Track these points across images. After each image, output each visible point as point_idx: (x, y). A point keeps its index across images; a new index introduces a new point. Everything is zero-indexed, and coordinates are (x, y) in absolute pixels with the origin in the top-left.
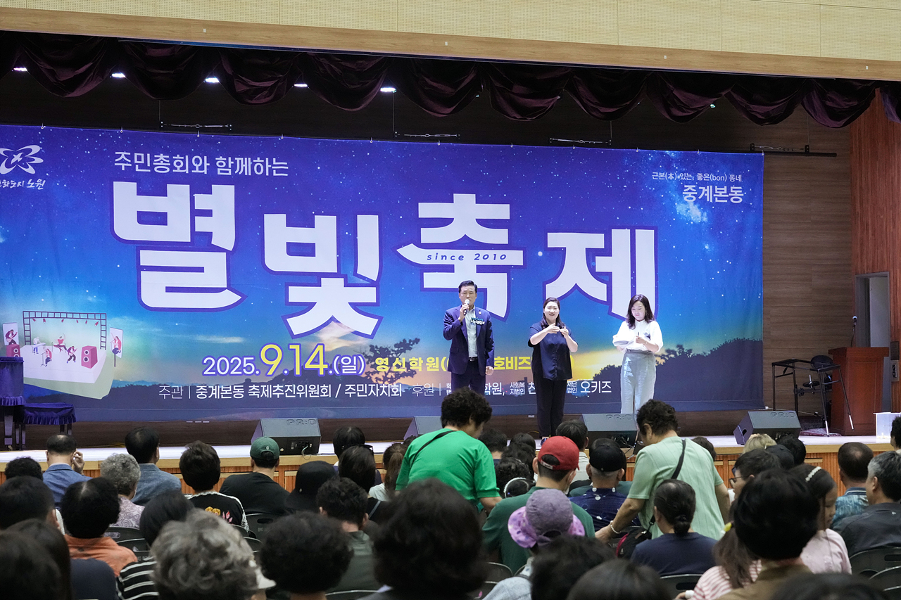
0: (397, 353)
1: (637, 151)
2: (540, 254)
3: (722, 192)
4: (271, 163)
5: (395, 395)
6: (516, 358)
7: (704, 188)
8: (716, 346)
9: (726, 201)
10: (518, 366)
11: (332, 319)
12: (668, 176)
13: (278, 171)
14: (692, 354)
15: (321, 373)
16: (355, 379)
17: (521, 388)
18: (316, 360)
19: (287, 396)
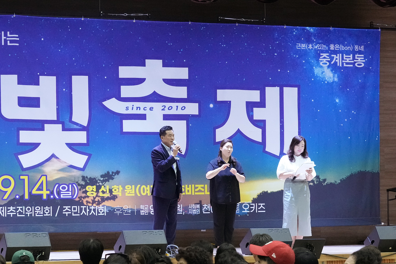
0: (102, 182)
1: (285, 27)
2: (211, 106)
3: (349, 59)
4: (6, 35)
5: (101, 214)
6: (193, 185)
7: (335, 56)
8: (344, 177)
9: (352, 66)
10: (195, 192)
11: (53, 156)
12: (308, 46)
13: (11, 42)
14: (326, 182)
15: (45, 197)
16: (70, 202)
17: (197, 209)
18: (41, 188)
19: (18, 215)
